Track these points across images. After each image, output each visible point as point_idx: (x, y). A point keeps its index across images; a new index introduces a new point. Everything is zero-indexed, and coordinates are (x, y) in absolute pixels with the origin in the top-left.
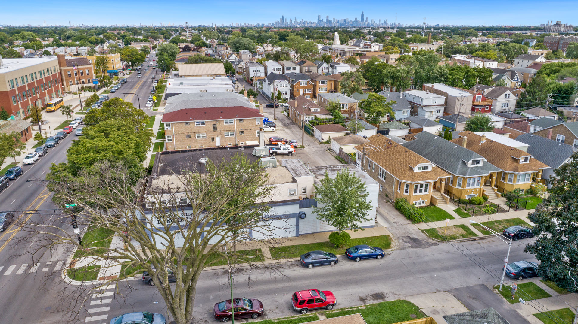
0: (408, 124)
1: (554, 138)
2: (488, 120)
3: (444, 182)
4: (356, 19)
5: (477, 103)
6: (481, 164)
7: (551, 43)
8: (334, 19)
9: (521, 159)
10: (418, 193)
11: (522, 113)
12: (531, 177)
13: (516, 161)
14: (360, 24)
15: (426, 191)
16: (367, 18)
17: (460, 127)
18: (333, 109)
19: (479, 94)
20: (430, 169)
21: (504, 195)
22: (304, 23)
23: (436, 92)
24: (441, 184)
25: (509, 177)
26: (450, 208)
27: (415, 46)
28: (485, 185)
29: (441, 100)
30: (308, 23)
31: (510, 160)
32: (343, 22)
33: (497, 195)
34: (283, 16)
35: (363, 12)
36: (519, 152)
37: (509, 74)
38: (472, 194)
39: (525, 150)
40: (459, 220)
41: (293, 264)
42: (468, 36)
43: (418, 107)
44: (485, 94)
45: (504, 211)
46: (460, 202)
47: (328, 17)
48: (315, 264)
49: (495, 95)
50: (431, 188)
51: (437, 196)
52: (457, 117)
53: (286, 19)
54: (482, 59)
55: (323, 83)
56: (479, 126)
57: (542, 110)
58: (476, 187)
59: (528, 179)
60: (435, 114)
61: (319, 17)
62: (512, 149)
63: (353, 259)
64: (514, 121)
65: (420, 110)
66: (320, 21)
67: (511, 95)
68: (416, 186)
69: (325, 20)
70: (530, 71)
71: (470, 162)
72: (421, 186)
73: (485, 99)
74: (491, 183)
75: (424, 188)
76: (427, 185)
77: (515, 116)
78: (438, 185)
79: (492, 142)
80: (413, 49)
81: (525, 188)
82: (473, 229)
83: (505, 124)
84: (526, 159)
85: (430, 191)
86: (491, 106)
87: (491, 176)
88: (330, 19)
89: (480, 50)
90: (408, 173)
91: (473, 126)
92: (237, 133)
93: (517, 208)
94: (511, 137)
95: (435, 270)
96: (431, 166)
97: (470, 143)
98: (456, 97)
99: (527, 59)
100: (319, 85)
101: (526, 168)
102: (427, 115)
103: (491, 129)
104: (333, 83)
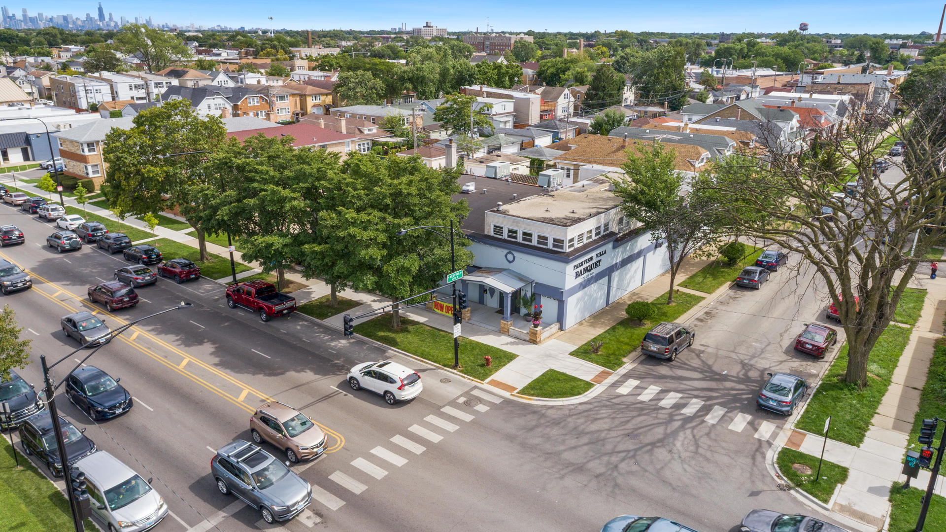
4: (88, 15)
6: (731, 151)
7: (473, 45)
16: (110, 14)
18: (393, 127)
20: (704, 162)
35: (100, 5)
49: (551, 97)
55: (282, 98)
71: (728, 148)
86: (553, 111)
104: (298, 99)
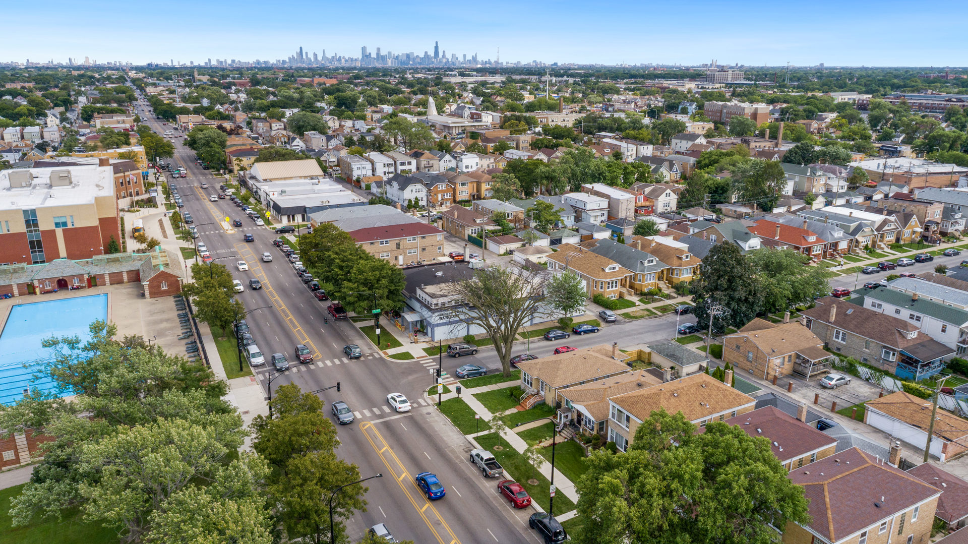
0: (577, 231)
1: (708, 238)
2: (654, 224)
3: (628, 279)
4: (426, 53)
5: (639, 204)
6: (654, 263)
7: (712, 111)
8: (389, 53)
9: (684, 257)
10: (610, 289)
11: (683, 213)
12: (692, 271)
13: (680, 258)
14: (433, 63)
15: (616, 286)
16: (444, 52)
17: (628, 231)
18: (498, 219)
19: (641, 194)
20: (617, 269)
21: (672, 287)
22: (339, 60)
23: (597, 194)
24: (626, 281)
25: (675, 272)
26: (635, 299)
27: (544, 118)
28: (659, 280)
29: (604, 204)
30: (346, 61)
31: (675, 258)
32: (405, 58)
33: (668, 287)
34: (301, 48)
35: (437, 43)
36: (681, 251)
37: (666, 164)
38: (650, 287)
39: (686, 250)
40: (643, 306)
41: (539, 341)
42: (607, 93)
43: (581, 212)
44: (646, 193)
45: (674, 298)
46: (642, 294)
47: (379, 49)
48: (556, 338)
49: (655, 194)
50: (619, 284)
51: (624, 290)
52: (623, 222)
53: (306, 53)
54: (634, 142)
55: (463, 184)
56: (647, 230)
57: (702, 210)
58: (652, 281)
59: (690, 273)
60: (600, 219)
61: (364, 49)
62: (677, 249)
63: (579, 333)
64: (676, 222)
65: (584, 215)
66: (366, 56)
67: (672, 194)
68: (609, 284)
69: (374, 55)
70: (689, 161)
71: (646, 261)
72: (612, 283)
73: (646, 199)
74: (663, 278)
75: (614, 285)
76: (616, 282)
77: (677, 216)
78: (623, 282)
79: (660, 244)
80: (541, 121)
81: (688, 280)
82: (654, 311)
83: (669, 226)
84: (687, 257)
85: (619, 288)
86: (653, 206)
87: (662, 271)
88: (383, 53)
89: (629, 127)
90: (601, 273)
91: (640, 230)
92: (419, 249)
93: (683, 295)
94: (675, 239)
95: (635, 334)
96: (618, 266)
97: (643, 247)
98: (619, 200)
99: (685, 139)
100: (459, 188)
101: (688, 263)
102: (592, 221)
103: (657, 232)
104: (475, 185)
